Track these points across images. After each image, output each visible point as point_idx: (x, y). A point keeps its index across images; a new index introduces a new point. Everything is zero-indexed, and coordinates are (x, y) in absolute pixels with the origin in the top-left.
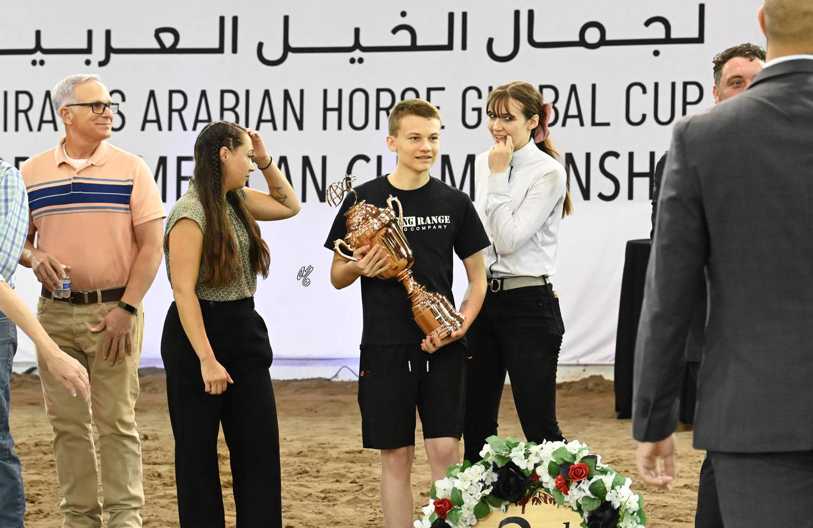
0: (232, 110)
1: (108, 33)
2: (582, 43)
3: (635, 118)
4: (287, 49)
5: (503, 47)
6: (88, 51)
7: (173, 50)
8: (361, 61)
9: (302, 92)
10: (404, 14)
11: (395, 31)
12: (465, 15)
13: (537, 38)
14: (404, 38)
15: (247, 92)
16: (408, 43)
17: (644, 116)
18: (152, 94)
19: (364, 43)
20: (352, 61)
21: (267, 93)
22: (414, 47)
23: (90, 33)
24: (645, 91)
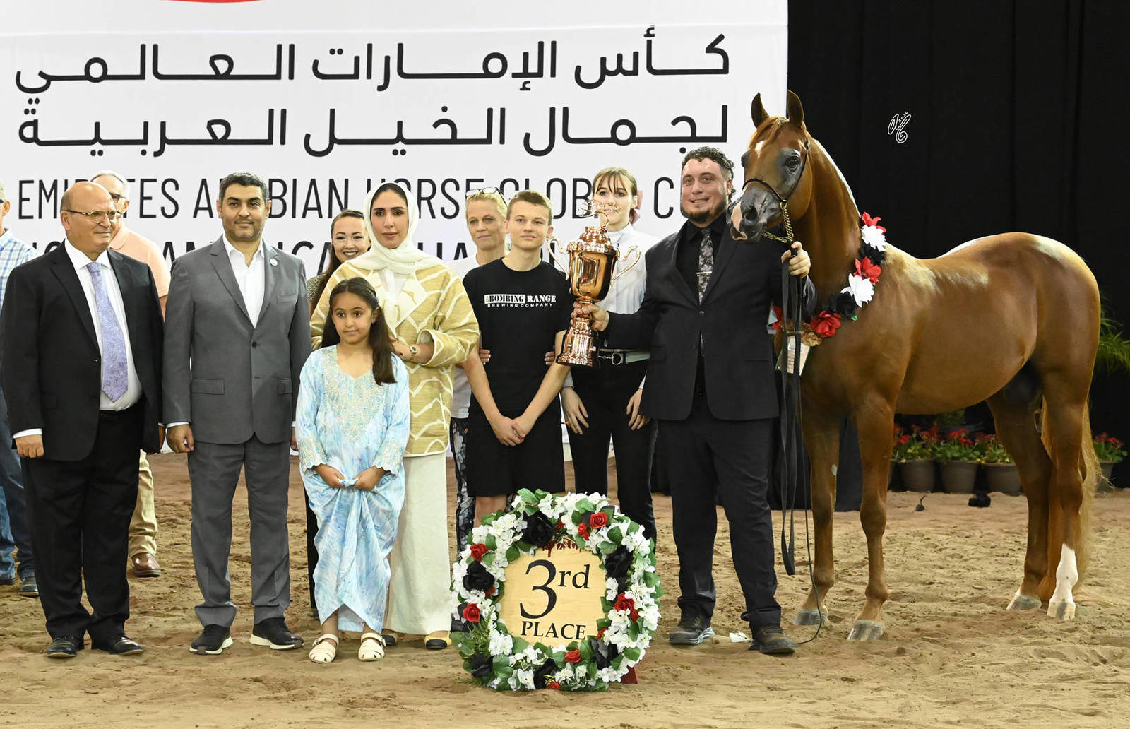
0: (280, 198)
1: (163, 125)
2: (613, 139)
3: (663, 211)
4: (333, 140)
5: (539, 143)
6: (144, 141)
7: (225, 141)
8: (403, 152)
9: (347, 181)
10: (445, 109)
11: (436, 125)
12: (503, 111)
13: (571, 134)
14: (445, 132)
15: (295, 181)
16: (449, 136)
17: (671, 209)
18: (204, 182)
19: (406, 136)
20: (395, 152)
21: (313, 182)
22: (454, 140)
23: (146, 124)
24: (672, 186)
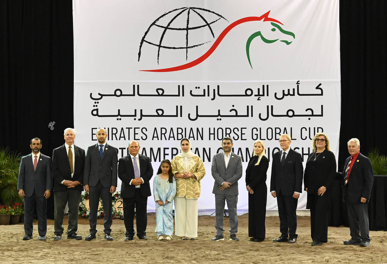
0: (181, 134)
1: (141, 110)
2: (287, 115)
3: (304, 138)
4: (198, 116)
5: (264, 116)
6: (135, 115)
7: (162, 116)
8: (220, 119)
9: (202, 128)
10: (233, 106)
11: (231, 111)
12: (252, 106)
13: (274, 114)
14: (234, 113)
15: (185, 128)
16: (235, 114)
17: (306, 137)
18: (155, 129)
19: (221, 114)
20: (218, 119)
21: (191, 129)
22: (237, 116)
23: (136, 110)
24: (306, 130)
